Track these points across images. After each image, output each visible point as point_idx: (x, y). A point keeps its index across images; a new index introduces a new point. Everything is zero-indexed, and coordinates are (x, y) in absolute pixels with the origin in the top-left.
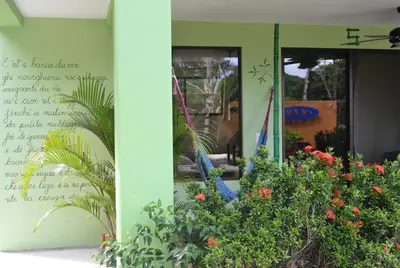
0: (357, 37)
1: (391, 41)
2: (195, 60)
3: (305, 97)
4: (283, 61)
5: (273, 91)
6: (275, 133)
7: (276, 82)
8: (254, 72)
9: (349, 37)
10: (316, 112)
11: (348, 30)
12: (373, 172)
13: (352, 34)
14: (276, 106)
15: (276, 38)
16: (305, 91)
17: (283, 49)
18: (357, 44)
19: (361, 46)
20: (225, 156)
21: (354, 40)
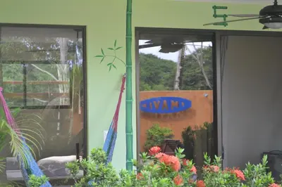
0: (225, 16)
1: (261, 21)
2: (47, 40)
3: (176, 86)
4: (137, 42)
5: (125, 79)
6: (128, 130)
7: (129, 68)
8: (102, 56)
9: (215, 16)
10: (188, 103)
11: (215, 8)
12: (231, 178)
13: (219, 12)
14: (129, 97)
15: (129, 16)
16: (177, 79)
17: (137, 29)
18: (225, 24)
19: (230, 27)
20: (73, 157)
21: (221, 20)
